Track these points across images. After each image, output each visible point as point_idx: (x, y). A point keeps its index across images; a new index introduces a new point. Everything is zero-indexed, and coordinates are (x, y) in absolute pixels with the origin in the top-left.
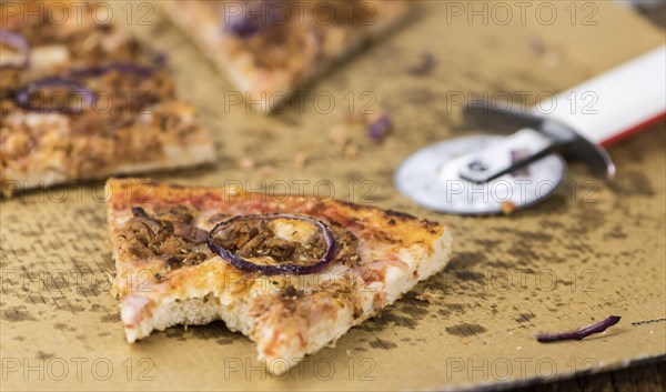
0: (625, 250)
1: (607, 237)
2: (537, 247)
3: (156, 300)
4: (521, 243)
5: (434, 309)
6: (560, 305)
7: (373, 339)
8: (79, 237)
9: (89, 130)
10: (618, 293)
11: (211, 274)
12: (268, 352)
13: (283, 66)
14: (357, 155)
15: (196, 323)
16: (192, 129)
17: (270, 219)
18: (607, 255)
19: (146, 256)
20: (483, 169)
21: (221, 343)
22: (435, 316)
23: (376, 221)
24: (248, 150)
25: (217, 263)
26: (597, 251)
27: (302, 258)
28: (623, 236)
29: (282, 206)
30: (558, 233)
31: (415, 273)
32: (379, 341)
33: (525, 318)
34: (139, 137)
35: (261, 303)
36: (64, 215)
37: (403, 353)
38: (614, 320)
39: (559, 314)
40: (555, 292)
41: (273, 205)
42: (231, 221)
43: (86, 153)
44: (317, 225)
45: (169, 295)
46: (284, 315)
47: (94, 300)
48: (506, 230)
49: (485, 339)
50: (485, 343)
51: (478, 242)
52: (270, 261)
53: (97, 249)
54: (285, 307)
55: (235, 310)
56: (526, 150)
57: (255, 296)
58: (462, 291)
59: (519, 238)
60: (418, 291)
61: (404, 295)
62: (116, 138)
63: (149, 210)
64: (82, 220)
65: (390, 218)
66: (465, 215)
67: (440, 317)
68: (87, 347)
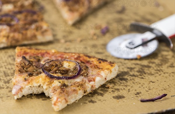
0: (173, 71)
1: (168, 67)
2: (146, 70)
3: (24, 87)
4: (141, 69)
5: (110, 90)
6: (150, 89)
7: (90, 100)
8: (7, 65)
9: (15, 31)
10: (168, 85)
11: (41, 79)
12: (55, 104)
13: (77, 11)
14: (97, 39)
15: (36, 93)
16: (46, 31)
17: (62, 61)
18: (167, 73)
19: (23, 72)
20: (133, 44)
21: (43, 100)
22: (110, 92)
23: (95, 62)
24: (64, 37)
25: (43, 75)
26: (164, 71)
27: (70, 74)
28: (173, 67)
29: (67, 57)
30: (153, 65)
31: (105, 79)
32: (91, 100)
33: (138, 93)
34: (29, 33)
35: (55, 89)
36: (4, 57)
37: (98, 104)
38: (165, 95)
39: (149, 92)
40: (149, 85)
41: (64, 56)
42: (51, 61)
43: (13, 38)
44: (76, 63)
45: (28, 85)
46: (61, 93)
47: (8, 85)
48: (137, 64)
49: (124, 100)
50: (124, 102)
51: (128, 68)
52: (60, 75)
53: (12, 69)
54: (61, 90)
55: (48, 90)
56: (146, 39)
57: (53, 86)
58: (120, 84)
59: (141, 67)
60: (106, 84)
61: (102, 85)
62: (22, 34)
63: (27, 57)
64: (10, 59)
65: (99, 61)
66: (125, 59)
67: (112, 93)
68: (2, 101)
